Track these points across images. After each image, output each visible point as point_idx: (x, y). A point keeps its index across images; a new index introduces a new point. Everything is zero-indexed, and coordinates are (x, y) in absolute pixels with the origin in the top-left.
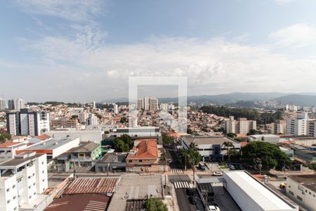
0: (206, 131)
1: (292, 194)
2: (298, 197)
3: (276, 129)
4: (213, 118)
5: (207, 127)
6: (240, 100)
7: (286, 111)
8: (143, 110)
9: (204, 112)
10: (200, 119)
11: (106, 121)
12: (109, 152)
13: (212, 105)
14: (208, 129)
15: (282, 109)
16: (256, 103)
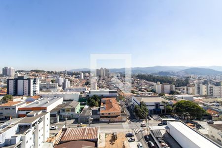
0: (142, 91)
1: (213, 137)
2: (218, 140)
3: (187, 90)
4: (145, 82)
5: (142, 88)
6: (161, 70)
7: (191, 79)
8: (100, 76)
9: (139, 78)
10: (137, 83)
11: (76, 84)
12: (85, 107)
13: (143, 73)
14: (143, 90)
15: (188, 77)
16: (171, 73)
